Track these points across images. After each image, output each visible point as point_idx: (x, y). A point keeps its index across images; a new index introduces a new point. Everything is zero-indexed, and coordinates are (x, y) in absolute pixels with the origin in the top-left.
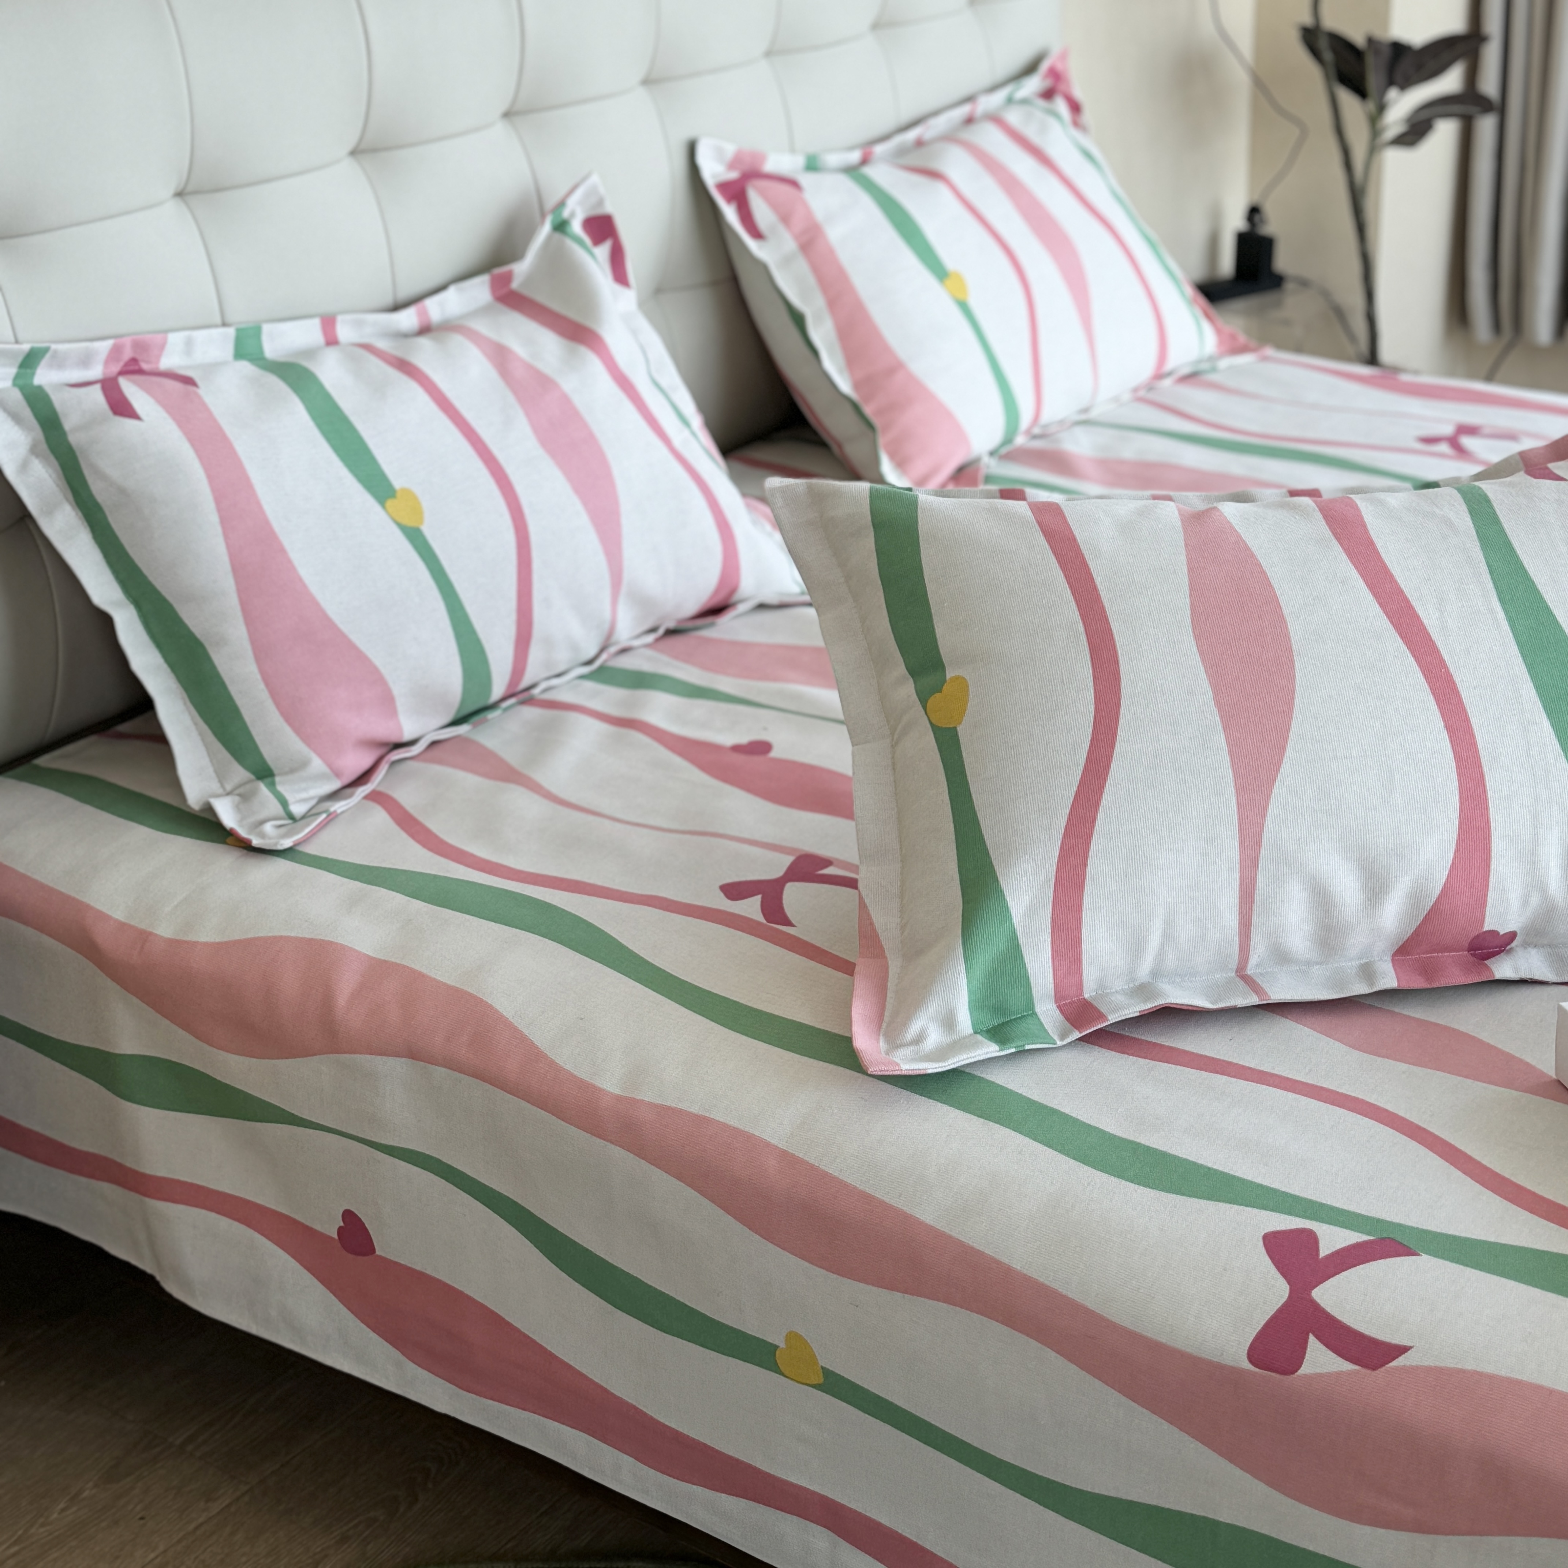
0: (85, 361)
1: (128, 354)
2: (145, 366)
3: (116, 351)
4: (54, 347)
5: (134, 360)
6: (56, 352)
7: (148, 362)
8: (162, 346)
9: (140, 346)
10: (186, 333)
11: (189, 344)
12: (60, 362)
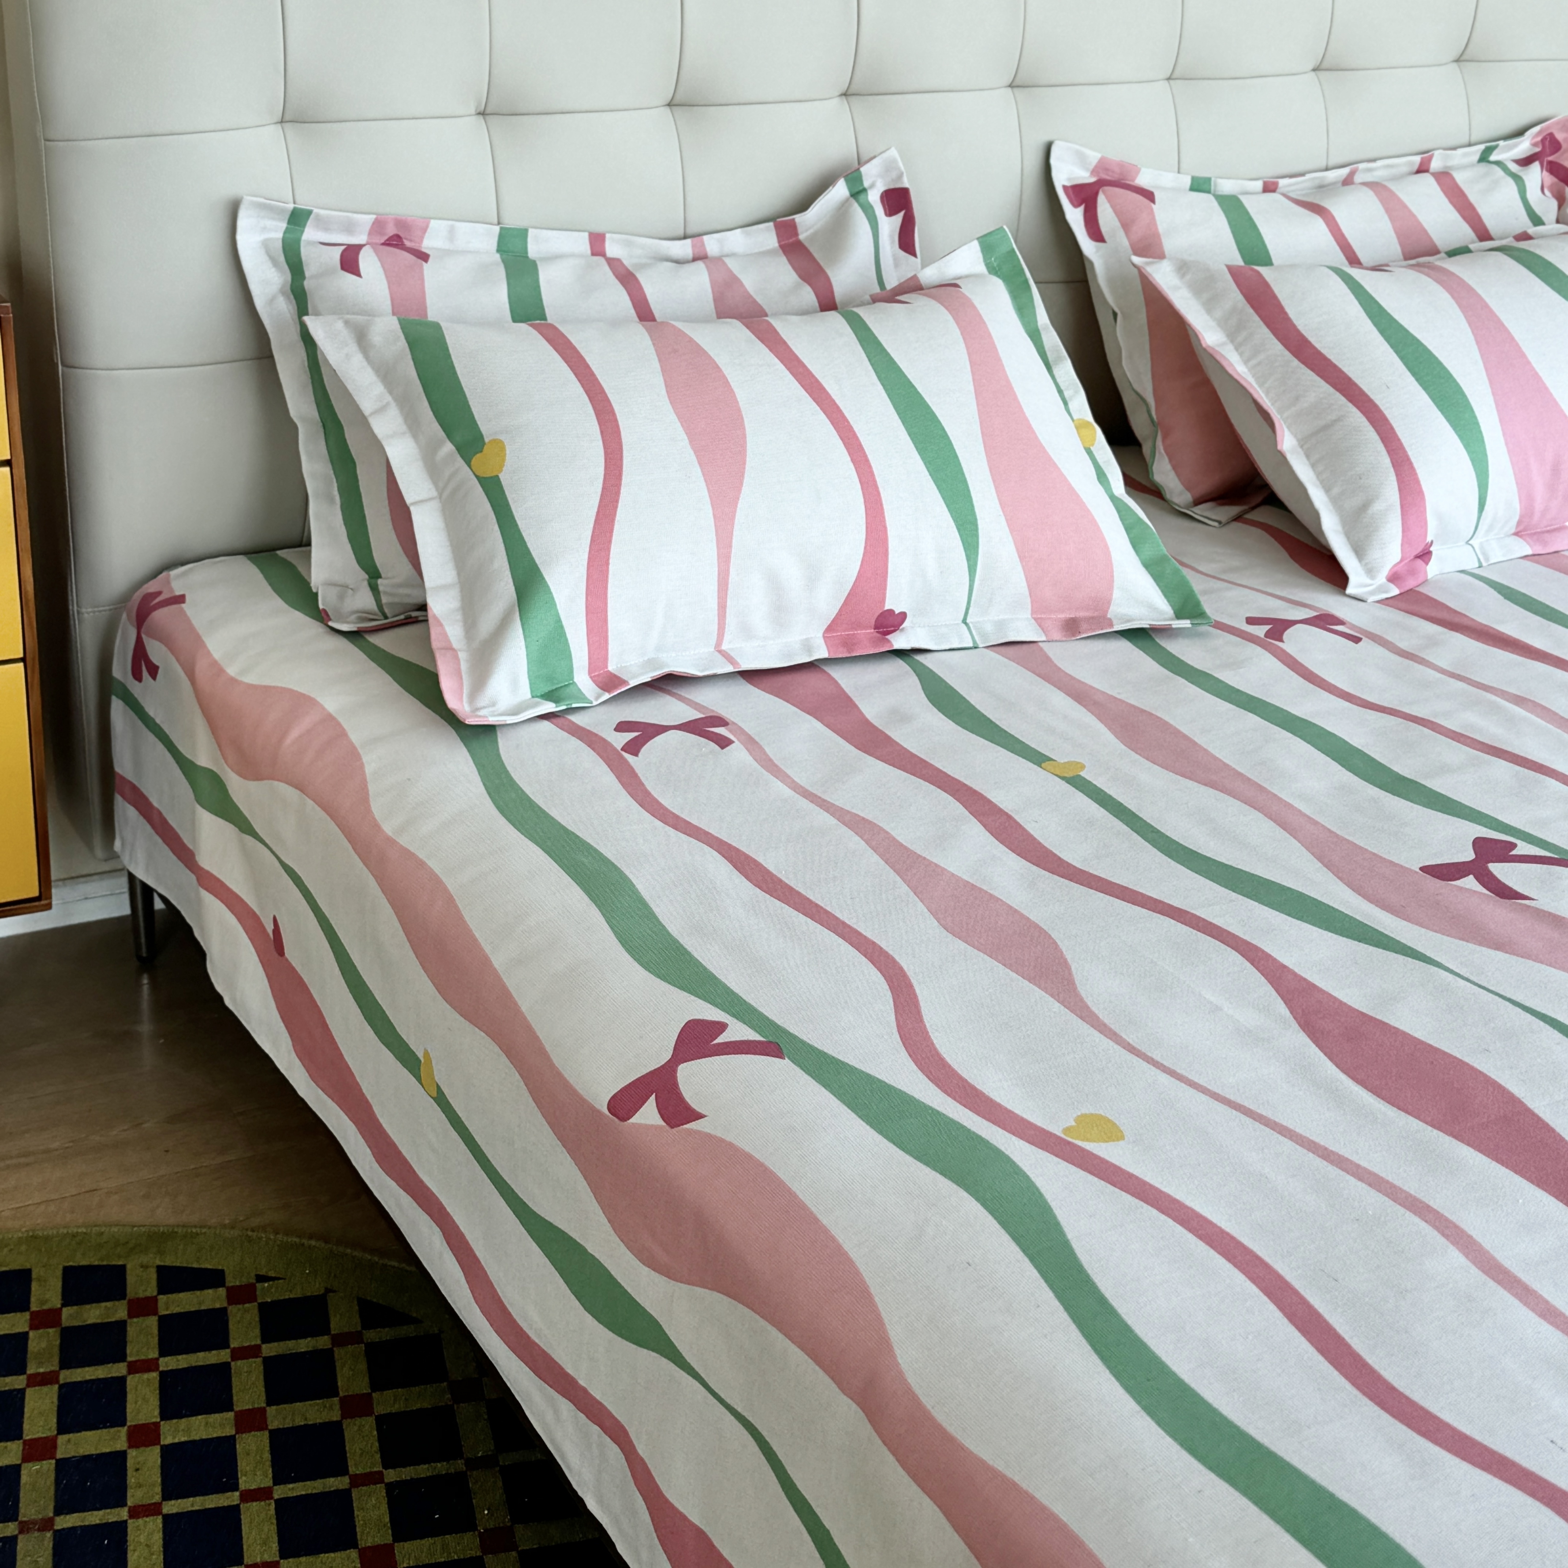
0: (349, 228)
1: (391, 231)
2: (407, 243)
3: (378, 225)
4: (315, 210)
5: (398, 237)
6: (318, 215)
7: (411, 241)
8: (424, 230)
9: (401, 223)
10: (450, 223)
11: (452, 231)
12: (324, 224)
